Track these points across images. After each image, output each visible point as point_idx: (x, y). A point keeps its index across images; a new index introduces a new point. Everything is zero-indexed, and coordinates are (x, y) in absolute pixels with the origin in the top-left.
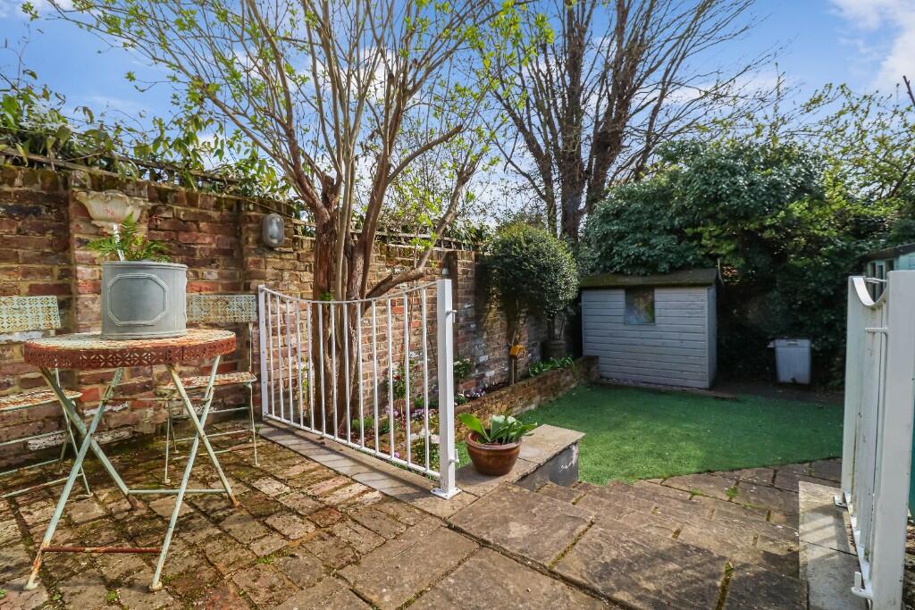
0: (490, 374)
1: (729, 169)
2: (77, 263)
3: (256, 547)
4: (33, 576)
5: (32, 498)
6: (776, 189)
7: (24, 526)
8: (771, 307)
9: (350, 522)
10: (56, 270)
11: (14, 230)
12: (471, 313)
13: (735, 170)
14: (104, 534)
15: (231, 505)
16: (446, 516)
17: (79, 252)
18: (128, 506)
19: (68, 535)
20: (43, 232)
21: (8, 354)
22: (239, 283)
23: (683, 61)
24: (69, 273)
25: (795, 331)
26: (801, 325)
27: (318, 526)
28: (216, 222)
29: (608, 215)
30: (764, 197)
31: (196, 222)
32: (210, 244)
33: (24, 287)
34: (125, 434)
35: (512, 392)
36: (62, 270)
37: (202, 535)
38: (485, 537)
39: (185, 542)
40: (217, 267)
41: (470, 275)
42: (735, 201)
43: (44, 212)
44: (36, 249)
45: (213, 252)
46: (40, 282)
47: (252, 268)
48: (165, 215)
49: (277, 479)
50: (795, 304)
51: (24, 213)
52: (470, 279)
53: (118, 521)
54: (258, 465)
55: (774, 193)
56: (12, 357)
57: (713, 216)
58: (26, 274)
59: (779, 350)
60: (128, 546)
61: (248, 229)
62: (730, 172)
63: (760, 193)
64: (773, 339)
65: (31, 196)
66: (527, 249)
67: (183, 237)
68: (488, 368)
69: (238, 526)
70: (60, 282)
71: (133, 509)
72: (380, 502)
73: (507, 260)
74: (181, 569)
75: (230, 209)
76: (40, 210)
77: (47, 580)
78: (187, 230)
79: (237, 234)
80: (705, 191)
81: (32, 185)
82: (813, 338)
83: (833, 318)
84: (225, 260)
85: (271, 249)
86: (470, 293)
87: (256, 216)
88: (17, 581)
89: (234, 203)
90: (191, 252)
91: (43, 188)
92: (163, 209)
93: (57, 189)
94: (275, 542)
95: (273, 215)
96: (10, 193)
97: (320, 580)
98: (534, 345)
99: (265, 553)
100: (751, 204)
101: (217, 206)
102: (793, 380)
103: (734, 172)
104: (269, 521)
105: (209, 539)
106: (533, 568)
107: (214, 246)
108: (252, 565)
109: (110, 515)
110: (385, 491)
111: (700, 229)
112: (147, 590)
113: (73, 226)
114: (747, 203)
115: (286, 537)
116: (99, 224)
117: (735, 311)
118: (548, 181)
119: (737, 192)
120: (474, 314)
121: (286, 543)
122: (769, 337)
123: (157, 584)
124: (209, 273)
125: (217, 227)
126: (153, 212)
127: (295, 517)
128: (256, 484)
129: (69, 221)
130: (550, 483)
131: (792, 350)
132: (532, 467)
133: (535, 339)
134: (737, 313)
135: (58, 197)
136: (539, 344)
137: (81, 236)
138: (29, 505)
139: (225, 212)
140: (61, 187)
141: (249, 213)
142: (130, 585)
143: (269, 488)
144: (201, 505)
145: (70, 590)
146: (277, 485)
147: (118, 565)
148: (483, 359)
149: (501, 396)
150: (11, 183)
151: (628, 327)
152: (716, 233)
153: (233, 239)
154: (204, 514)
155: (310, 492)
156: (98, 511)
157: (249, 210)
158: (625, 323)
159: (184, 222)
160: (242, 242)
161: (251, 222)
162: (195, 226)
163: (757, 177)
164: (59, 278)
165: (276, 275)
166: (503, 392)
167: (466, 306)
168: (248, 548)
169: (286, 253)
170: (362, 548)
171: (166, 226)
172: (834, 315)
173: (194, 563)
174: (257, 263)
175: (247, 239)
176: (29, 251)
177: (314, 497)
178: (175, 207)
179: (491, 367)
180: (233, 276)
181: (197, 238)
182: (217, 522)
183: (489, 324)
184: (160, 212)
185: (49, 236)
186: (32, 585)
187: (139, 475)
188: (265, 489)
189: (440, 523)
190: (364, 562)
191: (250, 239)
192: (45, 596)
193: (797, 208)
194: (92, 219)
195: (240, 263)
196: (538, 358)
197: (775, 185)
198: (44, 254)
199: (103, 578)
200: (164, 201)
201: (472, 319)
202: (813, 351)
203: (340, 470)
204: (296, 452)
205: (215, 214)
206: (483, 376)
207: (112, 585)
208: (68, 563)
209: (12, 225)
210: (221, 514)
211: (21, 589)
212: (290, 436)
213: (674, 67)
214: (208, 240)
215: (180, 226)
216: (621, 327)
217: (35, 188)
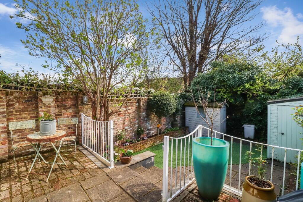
0: (152, 132)
1: (227, 72)
2: (40, 112)
3: (67, 176)
4: (27, 178)
5: (29, 162)
6: (241, 79)
7: (27, 168)
8: (243, 114)
9: (87, 172)
10: (35, 113)
11: (27, 105)
12: (145, 115)
13: (229, 72)
14: (41, 171)
15: (66, 167)
16: (107, 173)
17: (40, 109)
18: (46, 165)
19: (34, 171)
20: (33, 105)
21: (25, 131)
22: (77, 112)
23: (229, 29)
24: (38, 113)
25: (250, 122)
26: (252, 120)
27: (81, 173)
28: (72, 98)
29: (195, 83)
30: (238, 82)
31: (67, 99)
32: (70, 104)
33: (29, 117)
34: (49, 148)
35: (155, 138)
36: (37, 113)
37: (58, 173)
38: (112, 178)
39: (55, 174)
40: (72, 109)
41: (145, 105)
42: (229, 82)
43: (33, 100)
44: (31, 108)
45: (71, 105)
46: (32, 115)
47: (80, 109)
48: (60, 98)
49: (78, 161)
50: (250, 113)
51: (29, 101)
52: (145, 106)
53: (44, 168)
54: (75, 158)
55: (240, 80)
56: (26, 132)
57: (224, 86)
58: (29, 114)
59: (245, 128)
60: (44, 173)
61: (79, 100)
62: (228, 73)
63: (236, 80)
64: (244, 124)
65: (30, 97)
66: (160, 98)
67: (64, 103)
68: (152, 130)
69: (66, 171)
70: (36, 115)
71: (47, 166)
72: (96, 168)
73: (154, 101)
74: (52, 179)
75: (75, 95)
76: (32, 100)
77: (30, 179)
78: (65, 101)
79: (77, 101)
80: (221, 79)
81: (30, 95)
82: (255, 125)
83: (261, 119)
84: (74, 107)
85: (85, 104)
86: (145, 110)
87: (81, 97)
88: (25, 179)
89: (76, 93)
90: (66, 106)
91: (33, 95)
92: (59, 97)
93: (36, 95)
94: (71, 175)
95: (86, 96)
96: (26, 97)
97: (76, 183)
98: (169, 123)
99: (69, 177)
100: (233, 83)
101: (72, 95)
102: (249, 137)
103: (229, 73)
104: (72, 171)
105: (59, 173)
106: (117, 185)
107: (71, 104)
108: (65, 179)
109: (43, 167)
110: (99, 166)
111: (220, 90)
112: (46, 182)
113: (39, 103)
114: (232, 83)
115: (73, 174)
116: (44, 103)
117: (233, 114)
118: (185, 68)
119: (229, 80)
120: (146, 116)
121: (73, 175)
122: (242, 123)
123: (47, 181)
124: (70, 110)
125: (72, 99)
126: (57, 98)
127: (77, 170)
128: (73, 162)
129: (38, 102)
130: (142, 166)
131: (248, 128)
132: (135, 162)
133: (169, 121)
134: (234, 115)
135: (36, 97)
136: (171, 122)
137: (40, 106)
138: (28, 164)
139: (74, 96)
140: (37, 95)
141: (80, 96)
142: (43, 181)
143: (75, 163)
144: (60, 166)
145: (33, 181)
146: (77, 163)
147: (42, 177)
148: (150, 128)
149: (151, 140)
150: (26, 95)
151: (198, 119)
152: (224, 91)
153: (76, 102)
154: (60, 168)
155: (83, 165)
156: (41, 166)
157: (79, 95)
158: (197, 117)
159: (64, 99)
160: (78, 103)
161: (80, 98)
162: (66, 100)
163: (236, 75)
164: (36, 114)
165: (86, 110)
166: (152, 139)
167: (143, 114)
168: (66, 176)
169: (89, 104)
170: (86, 178)
171: (60, 100)
172: (262, 118)
173: (55, 178)
174: (81, 108)
175: (79, 102)
176: (30, 109)
177: (83, 166)
178: (62, 96)
179: (153, 130)
180: (76, 111)
181: (67, 102)
182: (62, 170)
183: (152, 118)
184: (58, 97)
185: (34, 105)
186: (27, 179)
187: (51, 158)
188: (74, 164)
189: (105, 174)
190: (85, 181)
191: (80, 102)
192: (29, 182)
193: (247, 86)
194: (43, 102)
195: (77, 107)
196: (170, 127)
197: (241, 78)
198: (33, 109)
199: (39, 179)
200: (59, 95)
201: (145, 117)
202: (255, 129)
203: (92, 160)
204: (85, 155)
205: (71, 96)
206: (150, 132)
207: (40, 180)
208: (33, 176)
209: (26, 104)
210: (63, 168)
211: (25, 180)
212: (86, 150)
213: (226, 31)
214: (70, 103)
215: (63, 100)
216: (196, 118)
217: (31, 96)
